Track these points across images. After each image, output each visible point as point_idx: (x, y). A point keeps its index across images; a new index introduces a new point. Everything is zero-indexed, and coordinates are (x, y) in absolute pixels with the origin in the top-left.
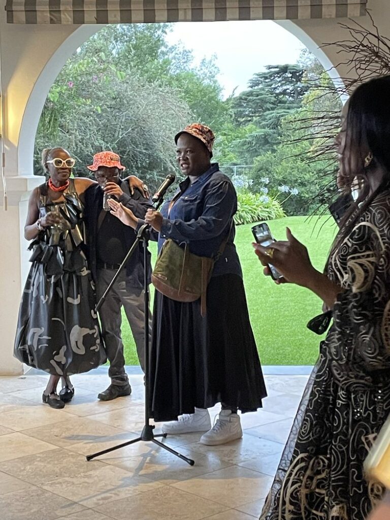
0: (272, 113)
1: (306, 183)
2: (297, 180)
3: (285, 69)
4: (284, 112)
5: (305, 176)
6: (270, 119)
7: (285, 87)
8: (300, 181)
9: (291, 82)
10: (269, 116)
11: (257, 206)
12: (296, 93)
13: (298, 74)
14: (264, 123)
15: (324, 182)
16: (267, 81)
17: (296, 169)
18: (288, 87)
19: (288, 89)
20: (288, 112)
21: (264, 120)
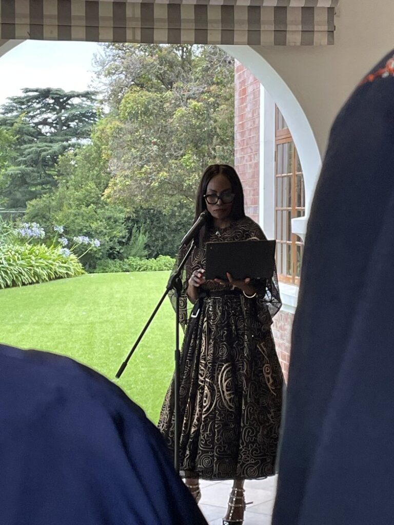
0: (30, 147)
1: (93, 233)
2: (81, 230)
3: (46, 93)
4: (46, 146)
5: (92, 225)
6: (29, 155)
7: (45, 116)
8: (85, 231)
9: (54, 109)
10: (27, 150)
11: (54, 260)
12: (60, 123)
13: (61, 100)
14: (21, 159)
15: (115, 232)
16: (23, 107)
17: (81, 217)
18: (49, 115)
19: (49, 118)
20: (51, 147)
21: (22, 155)
